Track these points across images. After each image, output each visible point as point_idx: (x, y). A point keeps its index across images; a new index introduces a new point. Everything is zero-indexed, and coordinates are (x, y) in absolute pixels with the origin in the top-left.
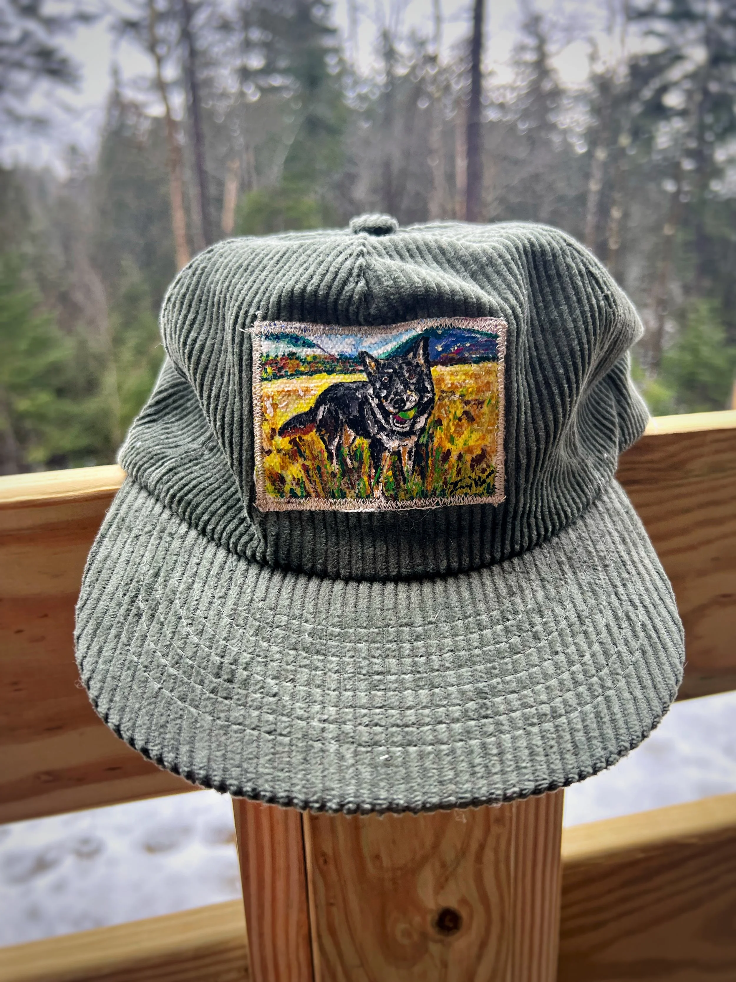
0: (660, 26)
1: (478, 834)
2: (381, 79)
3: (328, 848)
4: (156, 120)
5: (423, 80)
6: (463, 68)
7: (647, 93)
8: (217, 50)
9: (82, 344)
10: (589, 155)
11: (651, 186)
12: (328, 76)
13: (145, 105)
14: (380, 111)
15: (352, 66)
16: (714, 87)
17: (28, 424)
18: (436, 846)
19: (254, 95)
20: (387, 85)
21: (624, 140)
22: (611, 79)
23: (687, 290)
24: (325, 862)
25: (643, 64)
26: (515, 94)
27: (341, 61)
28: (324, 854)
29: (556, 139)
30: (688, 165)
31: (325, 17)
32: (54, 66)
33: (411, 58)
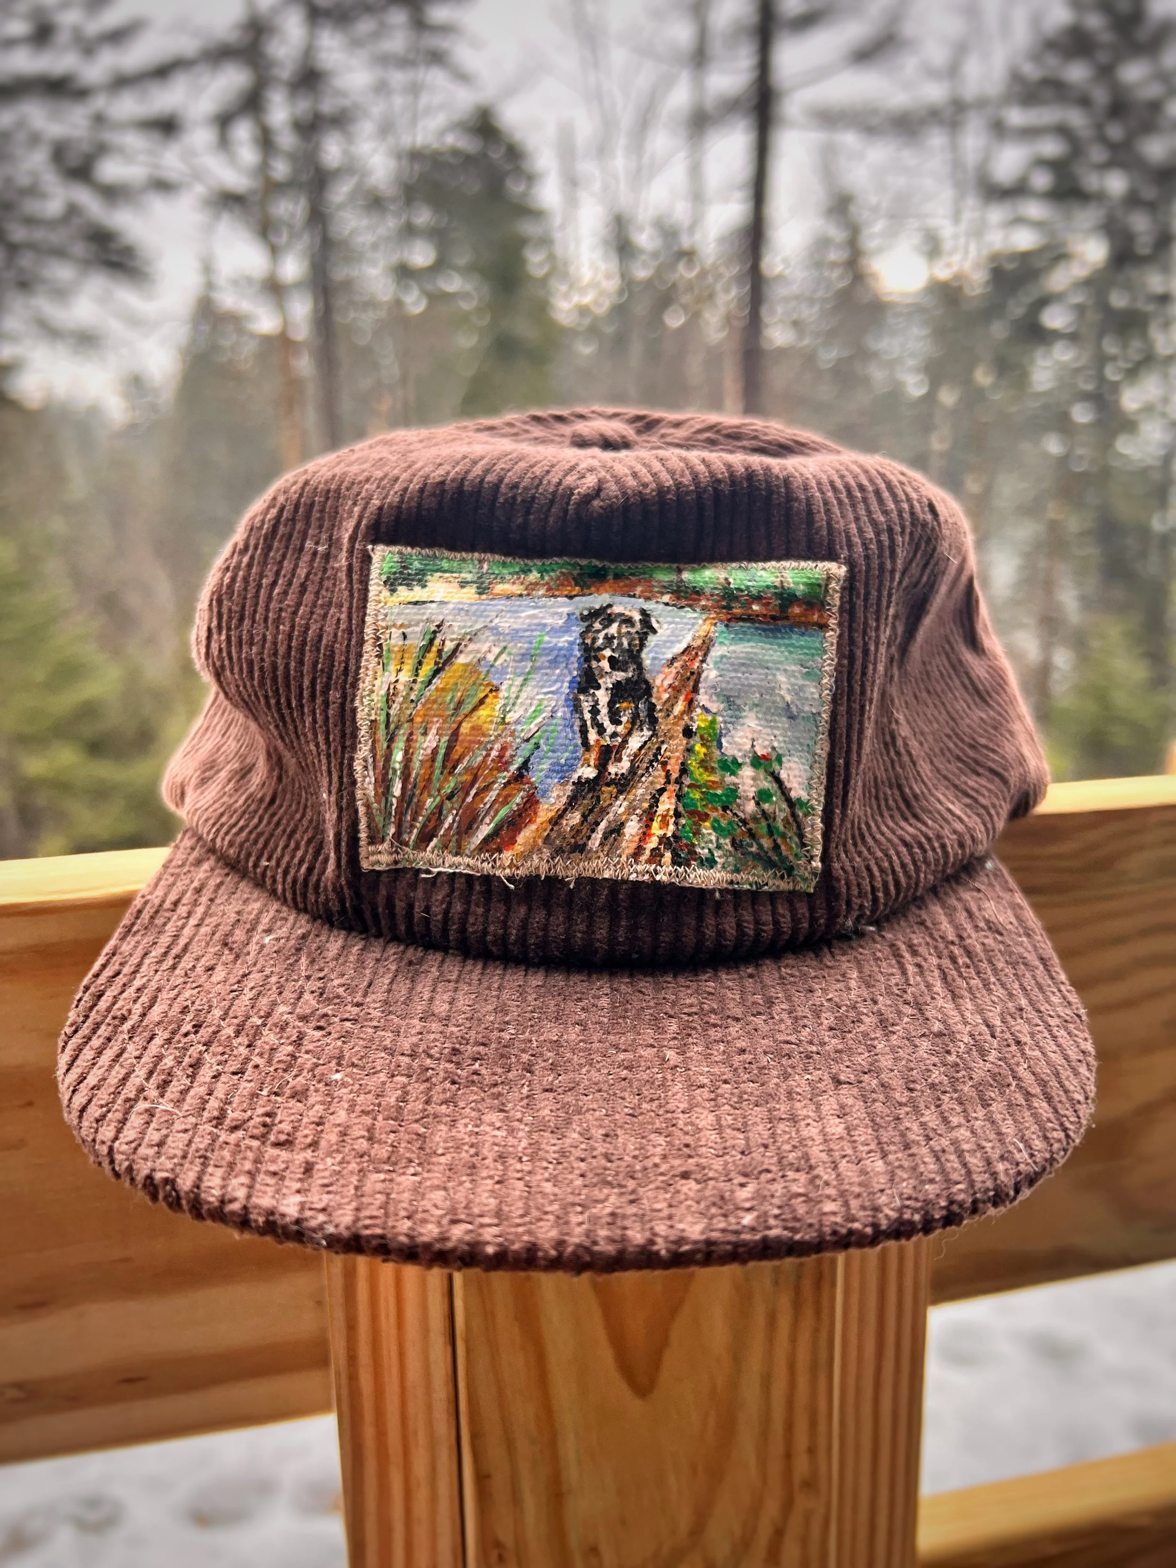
0: (1035, 210)
1: (772, 1508)
2: (612, 285)
3: (506, 1535)
4: (266, 340)
5: (674, 286)
6: (735, 269)
7: (1017, 309)
8: (365, 239)
9: (133, 677)
10: (930, 398)
11: (1025, 446)
12: (529, 278)
13: (248, 317)
14: (609, 330)
15: (566, 264)
16: (1118, 300)
17: (41, 800)
18: (697, 1530)
19: (416, 303)
20: (621, 292)
21: (983, 377)
22: (960, 289)
23: (1086, 602)
24: (501, 1558)
25: (1010, 266)
26: (816, 309)
27: (551, 257)
28: (498, 1544)
29: (878, 375)
30: (1081, 415)
31: (525, 194)
32: (114, 258)
33: (655, 255)
